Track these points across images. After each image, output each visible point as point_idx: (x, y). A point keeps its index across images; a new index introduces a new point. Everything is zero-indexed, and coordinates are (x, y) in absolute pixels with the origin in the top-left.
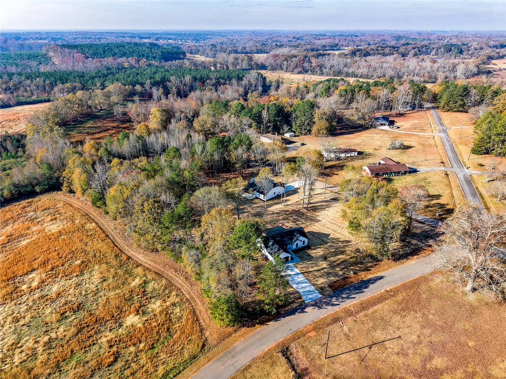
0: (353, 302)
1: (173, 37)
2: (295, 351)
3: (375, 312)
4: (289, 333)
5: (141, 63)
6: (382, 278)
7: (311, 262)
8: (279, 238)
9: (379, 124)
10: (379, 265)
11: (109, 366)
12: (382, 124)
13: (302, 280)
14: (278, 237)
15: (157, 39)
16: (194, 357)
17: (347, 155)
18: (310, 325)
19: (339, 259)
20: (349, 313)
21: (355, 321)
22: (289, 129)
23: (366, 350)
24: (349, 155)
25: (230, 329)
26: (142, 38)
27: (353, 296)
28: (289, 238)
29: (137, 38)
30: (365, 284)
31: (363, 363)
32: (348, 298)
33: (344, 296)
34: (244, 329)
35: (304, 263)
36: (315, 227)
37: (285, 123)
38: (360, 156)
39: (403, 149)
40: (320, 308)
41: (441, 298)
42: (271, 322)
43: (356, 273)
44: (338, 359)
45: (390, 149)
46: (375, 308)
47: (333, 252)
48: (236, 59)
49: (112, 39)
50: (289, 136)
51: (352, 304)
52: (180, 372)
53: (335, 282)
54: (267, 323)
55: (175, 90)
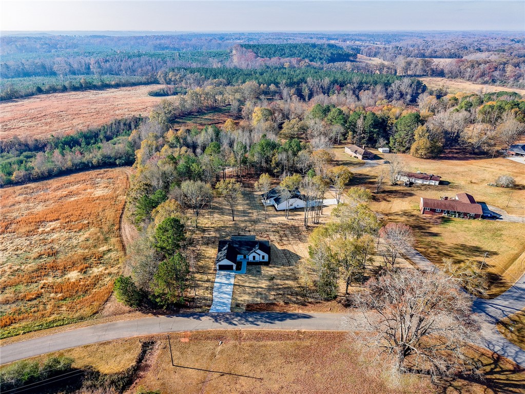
0: (253, 328)
1: (363, 38)
2: (157, 347)
3: (265, 346)
4: (166, 331)
5: (301, 63)
6: (309, 317)
7: (254, 278)
8: (237, 246)
9: (514, 153)
10: (321, 304)
11: (29, 301)
12: (517, 154)
13: (227, 291)
14: (236, 244)
15: (345, 41)
16: (82, 319)
17: (425, 183)
18: (191, 332)
19: (285, 284)
20: (237, 336)
21: (236, 346)
22: (387, 144)
23: (216, 375)
24: (427, 183)
25: (127, 308)
26: (329, 39)
27: (258, 323)
28: (248, 248)
29: (325, 39)
30: (284, 316)
31: (201, 385)
32: (252, 323)
33: (250, 319)
34: (138, 313)
35: (246, 276)
36: (295, 247)
37: (382, 136)
38: (440, 187)
39: (512, 188)
40: (216, 321)
41: (354, 363)
42: (163, 316)
43: (288, 303)
44: (183, 371)
45: (493, 185)
46: (269, 343)
47: (287, 275)
48: (409, 64)
49: (299, 41)
50: (382, 152)
51: (250, 329)
52: (63, 325)
53: (257, 304)
54: (159, 316)
55: (307, 91)
